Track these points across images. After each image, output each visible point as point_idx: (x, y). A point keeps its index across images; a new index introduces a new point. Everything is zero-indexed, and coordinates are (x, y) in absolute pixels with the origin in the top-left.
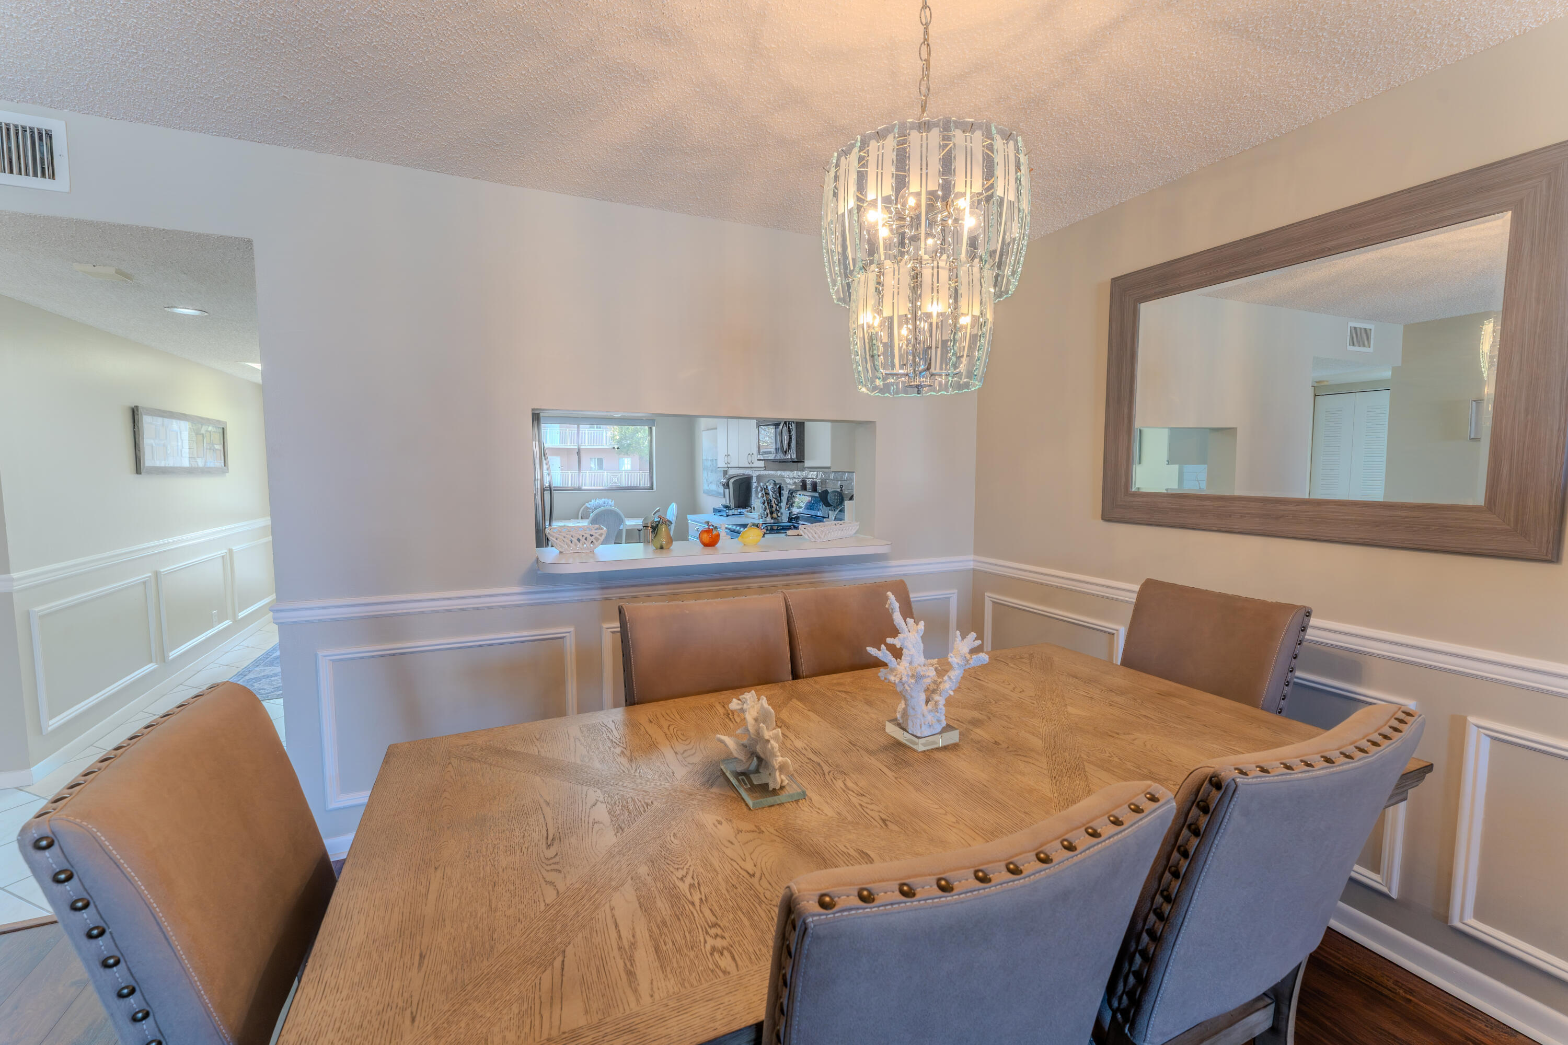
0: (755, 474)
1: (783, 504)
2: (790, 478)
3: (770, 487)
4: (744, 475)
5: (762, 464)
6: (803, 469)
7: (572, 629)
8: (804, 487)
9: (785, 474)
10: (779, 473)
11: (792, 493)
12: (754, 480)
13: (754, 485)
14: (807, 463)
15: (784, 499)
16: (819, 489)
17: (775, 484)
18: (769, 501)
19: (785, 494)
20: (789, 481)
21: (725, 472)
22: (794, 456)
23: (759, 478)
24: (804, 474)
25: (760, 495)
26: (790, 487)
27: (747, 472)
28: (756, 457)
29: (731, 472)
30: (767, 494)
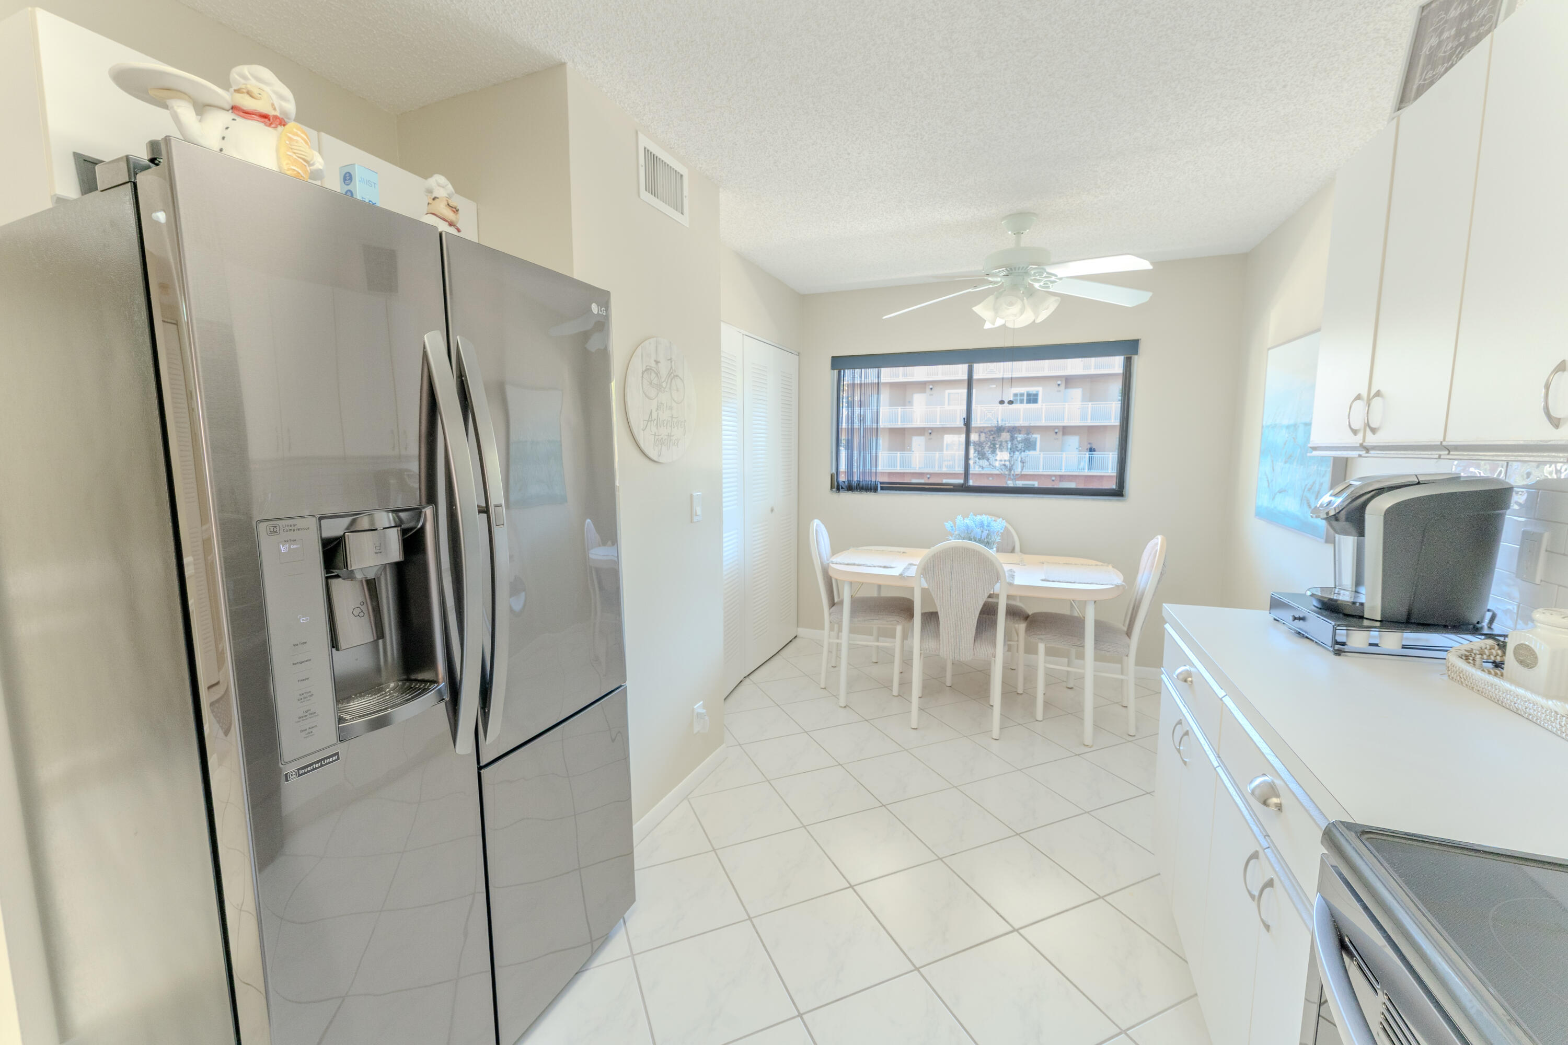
4: (1455, 479)
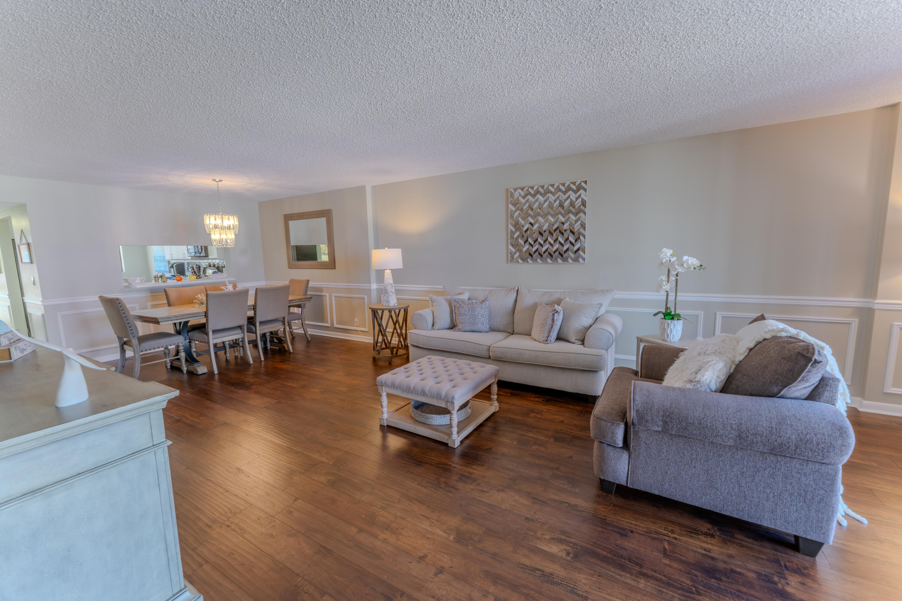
0: (186, 262)
1: (202, 273)
2: (204, 263)
3: (194, 267)
4: (180, 262)
5: (190, 258)
6: (209, 259)
7: (138, 305)
8: (210, 266)
9: (201, 261)
10: (198, 261)
11: (205, 269)
12: (186, 264)
13: (186, 267)
14: (210, 257)
15: (202, 271)
16: (216, 266)
17: (197, 265)
18: (195, 272)
19: (202, 269)
20: (203, 264)
21: (169, 262)
22: (204, 255)
23: (188, 264)
24: (210, 261)
25: (190, 270)
26: (204, 266)
27: (182, 261)
28: (187, 254)
29: (172, 262)
30: (193, 269)
